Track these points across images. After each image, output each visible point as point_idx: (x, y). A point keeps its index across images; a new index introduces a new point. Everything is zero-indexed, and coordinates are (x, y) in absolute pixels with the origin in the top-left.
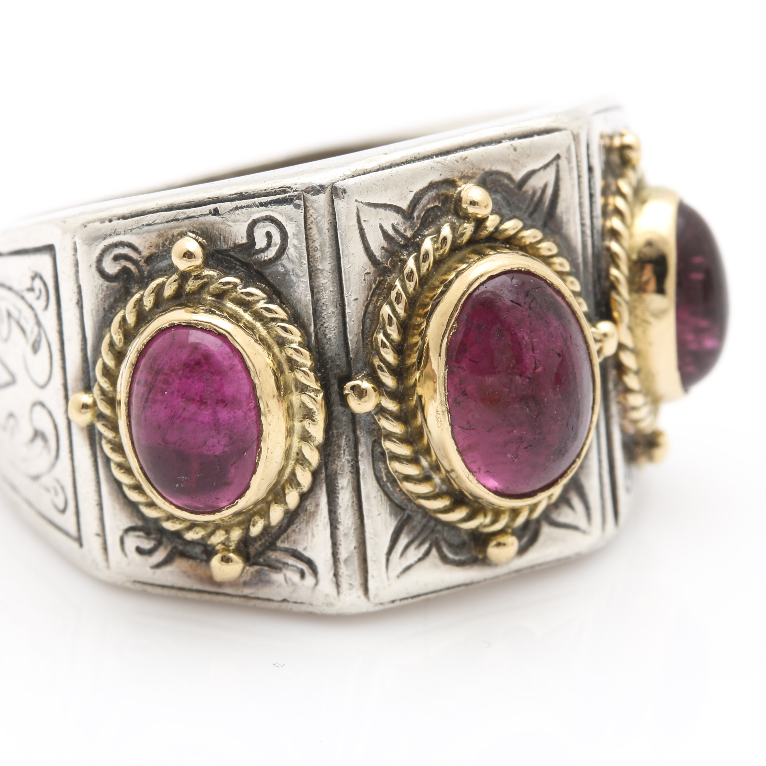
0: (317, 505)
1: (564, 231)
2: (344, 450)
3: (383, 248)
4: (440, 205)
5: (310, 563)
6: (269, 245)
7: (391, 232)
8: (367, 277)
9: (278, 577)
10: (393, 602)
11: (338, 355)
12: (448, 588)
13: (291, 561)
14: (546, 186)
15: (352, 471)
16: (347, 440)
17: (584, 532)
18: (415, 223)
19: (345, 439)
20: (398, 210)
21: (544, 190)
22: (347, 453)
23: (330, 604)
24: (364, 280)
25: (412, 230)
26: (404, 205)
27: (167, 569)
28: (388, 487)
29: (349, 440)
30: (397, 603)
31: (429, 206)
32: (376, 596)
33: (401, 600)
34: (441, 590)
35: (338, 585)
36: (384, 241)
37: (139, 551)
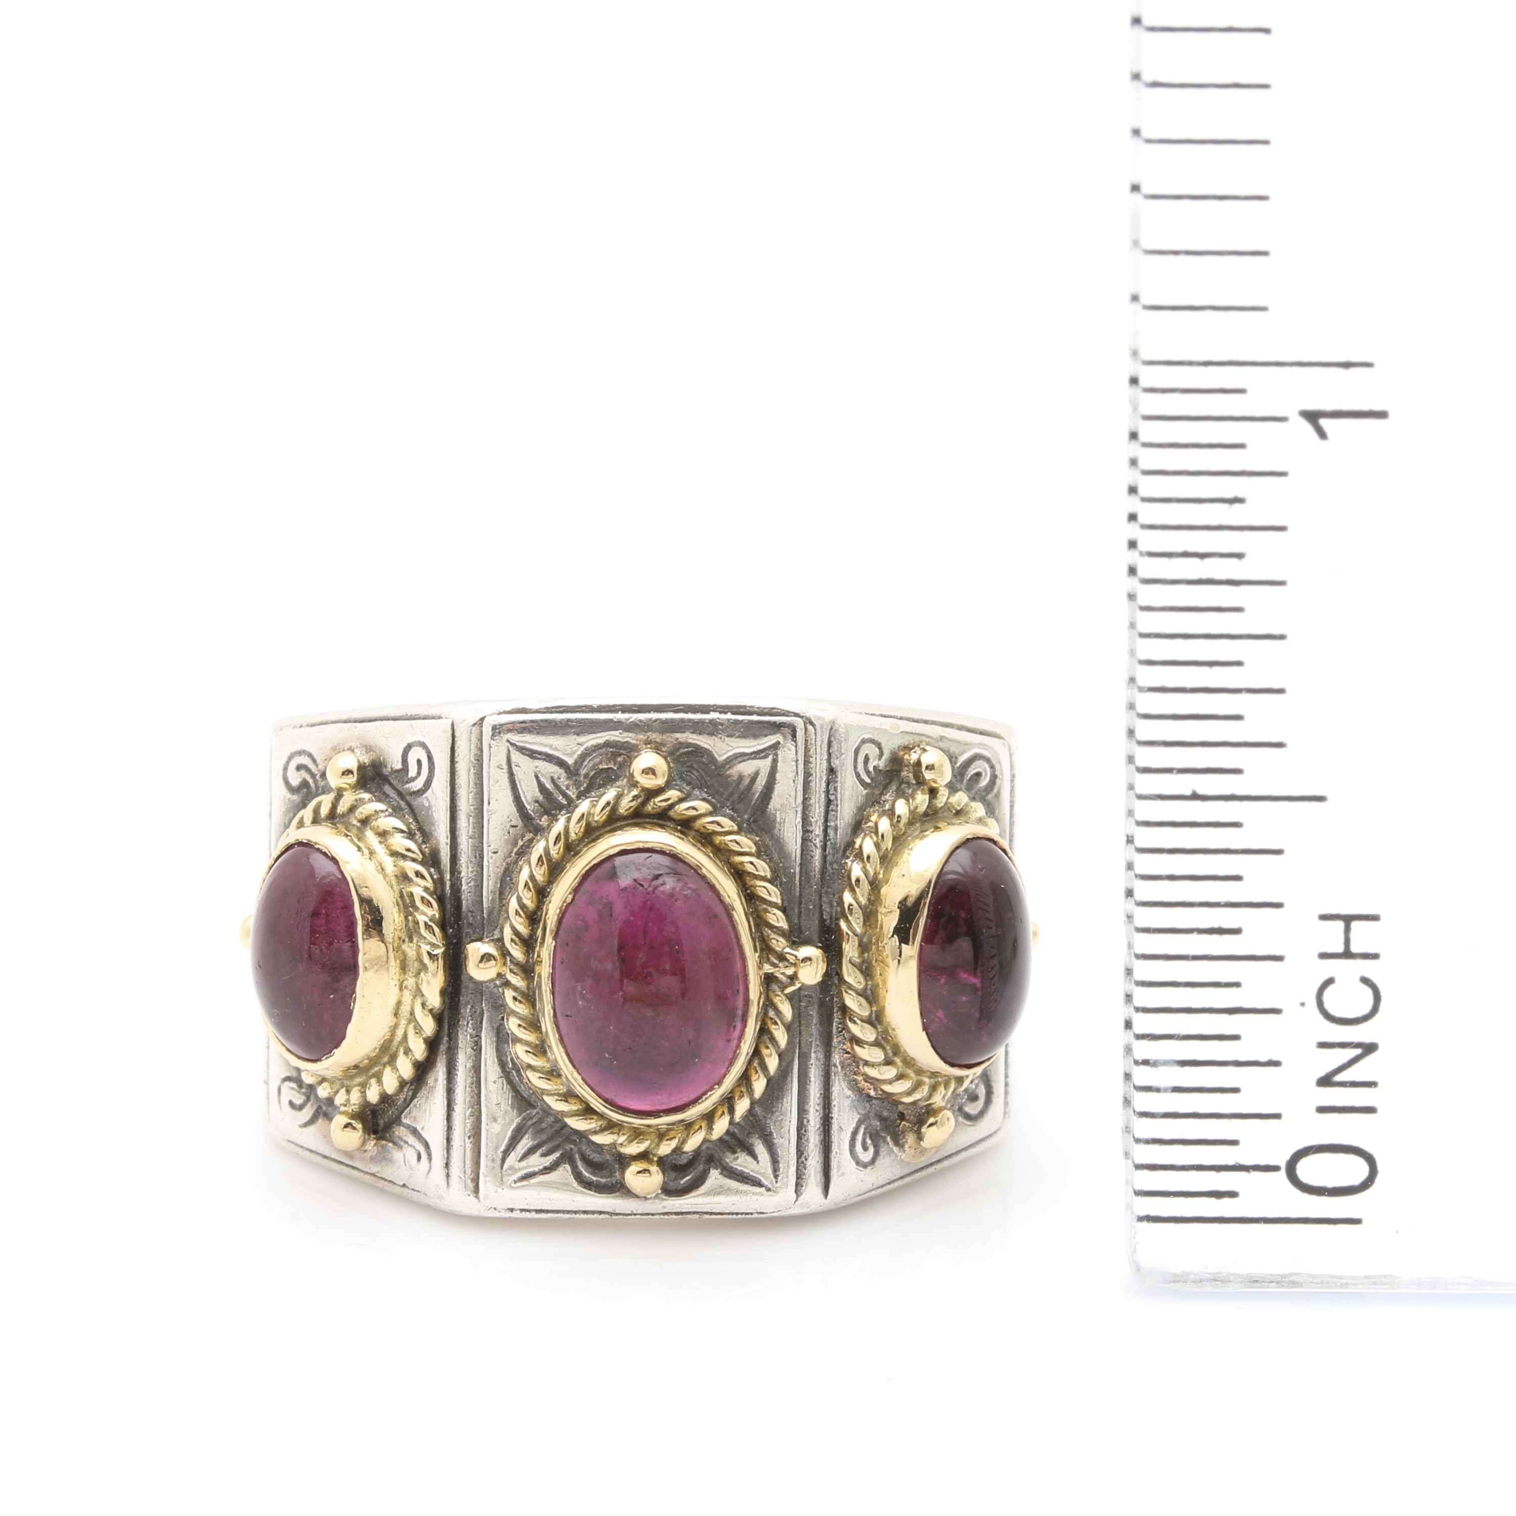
0: (436, 1080)
1: (776, 831)
2: (468, 1023)
3: (537, 802)
4: (615, 768)
5: (427, 1145)
6: (419, 773)
7: (549, 785)
8: (512, 830)
9: (397, 1155)
10: (512, 1210)
11: (472, 912)
12: (585, 1212)
13: (411, 1140)
14: (757, 774)
15: (475, 1048)
16: (473, 1010)
17: (769, 1190)
18: (580, 781)
19: (471, 1009)
20: (561, 763)
21: (754, 778)
22: (470, 1025)
23: (440, 1197)
24: (509, 833)
25: (577, 789)
26: (570, 761)
27: (312, 1129)
28: (513, 1075)
29: (475, 1012)
30: (516, 1214)
31: (601, 767)
32: (486, 1197)
33: (522, 1210)
34: (576, 1212)
35: (448, 1176)
36: (539, 794)
37: (291, 1103)
